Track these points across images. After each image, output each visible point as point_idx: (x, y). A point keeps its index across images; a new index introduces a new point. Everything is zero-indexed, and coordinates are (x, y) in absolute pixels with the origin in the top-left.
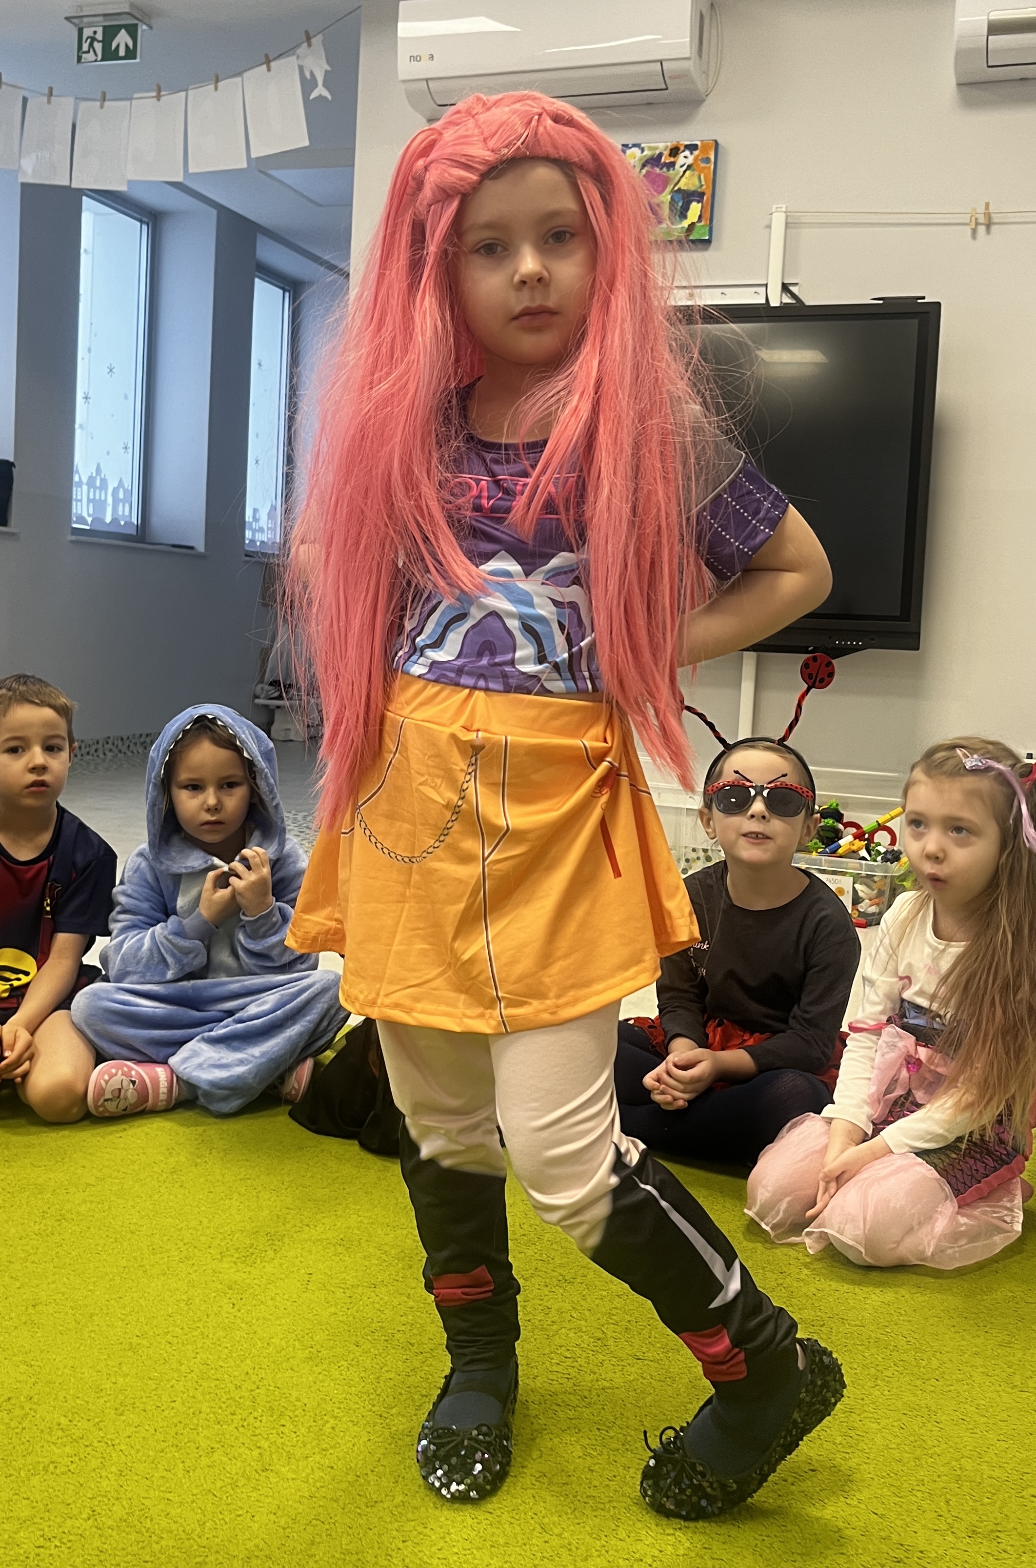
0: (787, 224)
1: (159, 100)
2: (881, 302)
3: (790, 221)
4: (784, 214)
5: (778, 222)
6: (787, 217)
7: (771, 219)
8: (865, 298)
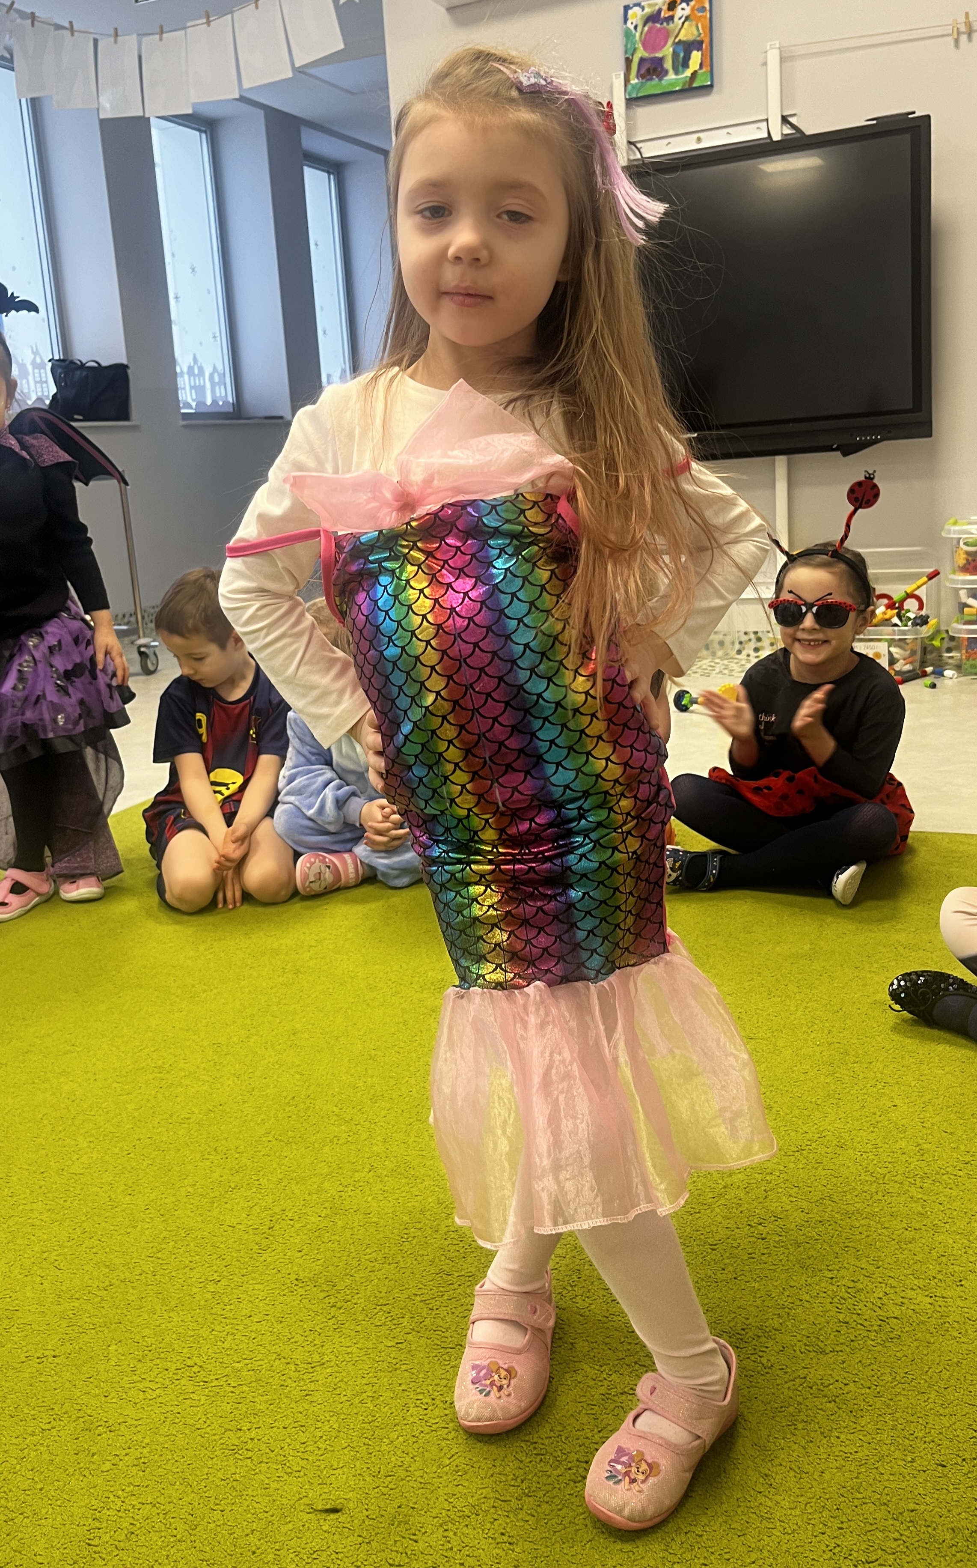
0: (781, 58)
1: (209, 26)
2: (874, 122)
3: (784, 55)
4: (777, 51)
5: (773, 58)
6: (781, 52)
7: (766, 57)
8: (858, 120)
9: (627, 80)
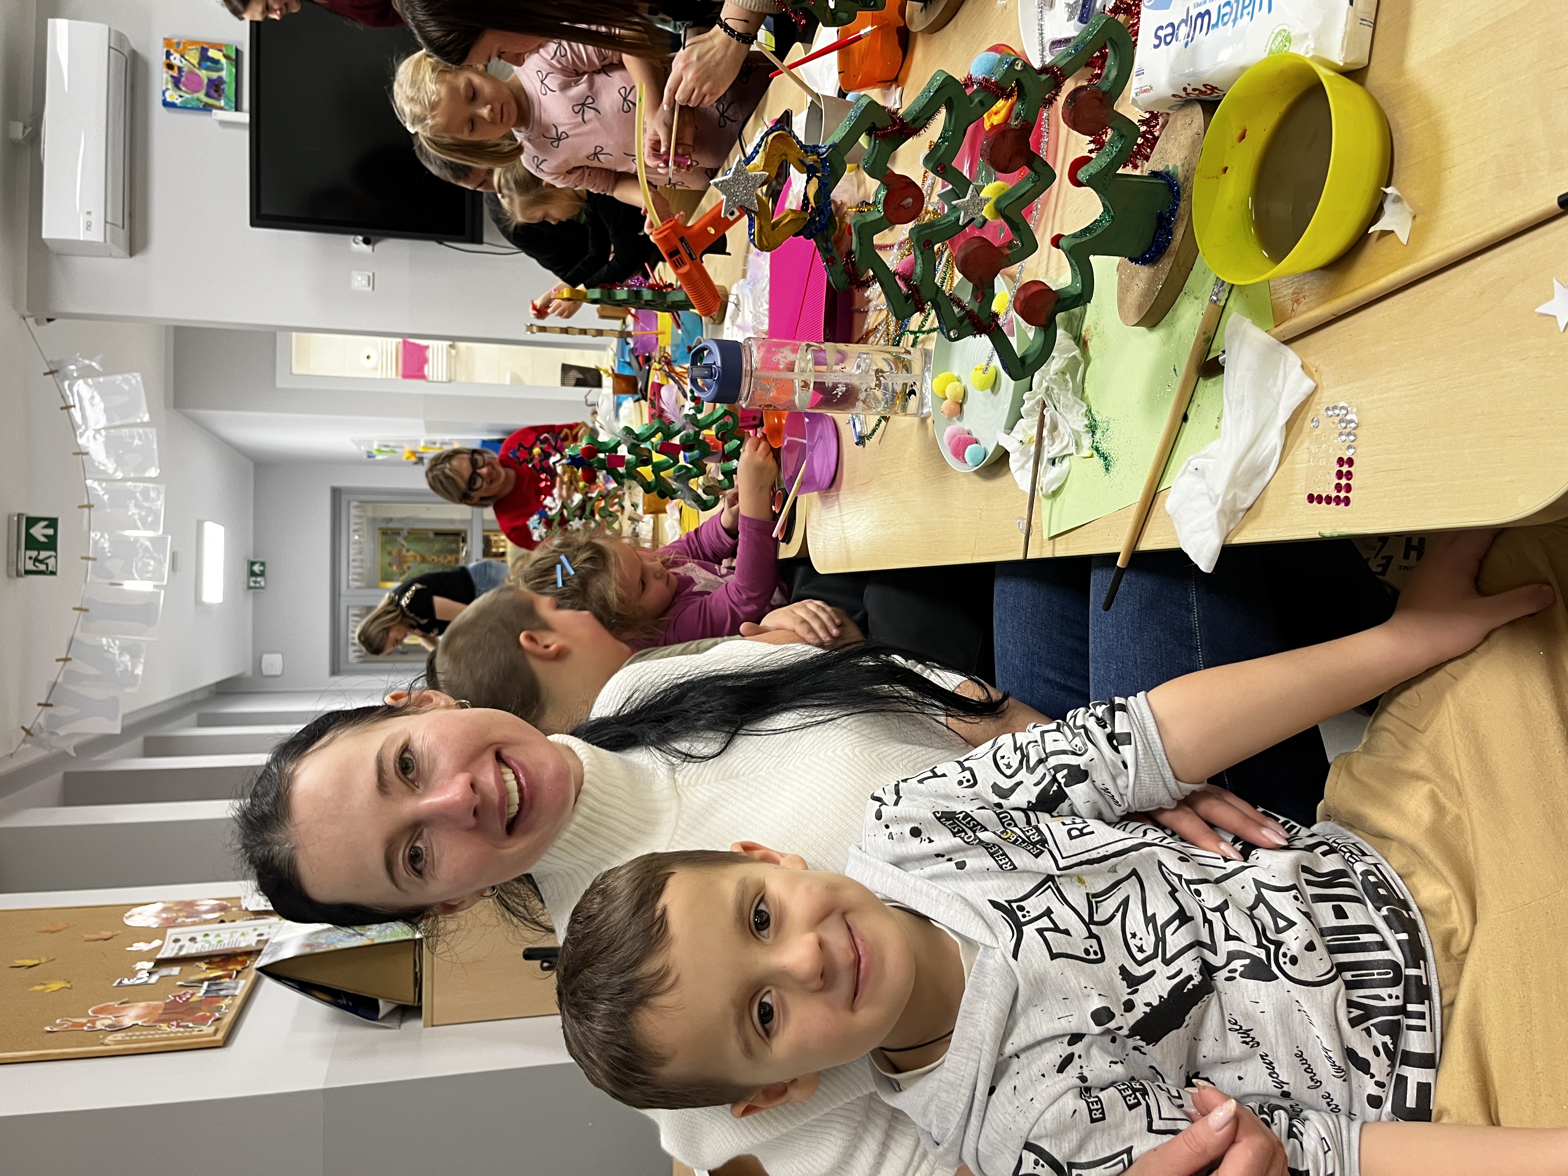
9: (221, 108)
